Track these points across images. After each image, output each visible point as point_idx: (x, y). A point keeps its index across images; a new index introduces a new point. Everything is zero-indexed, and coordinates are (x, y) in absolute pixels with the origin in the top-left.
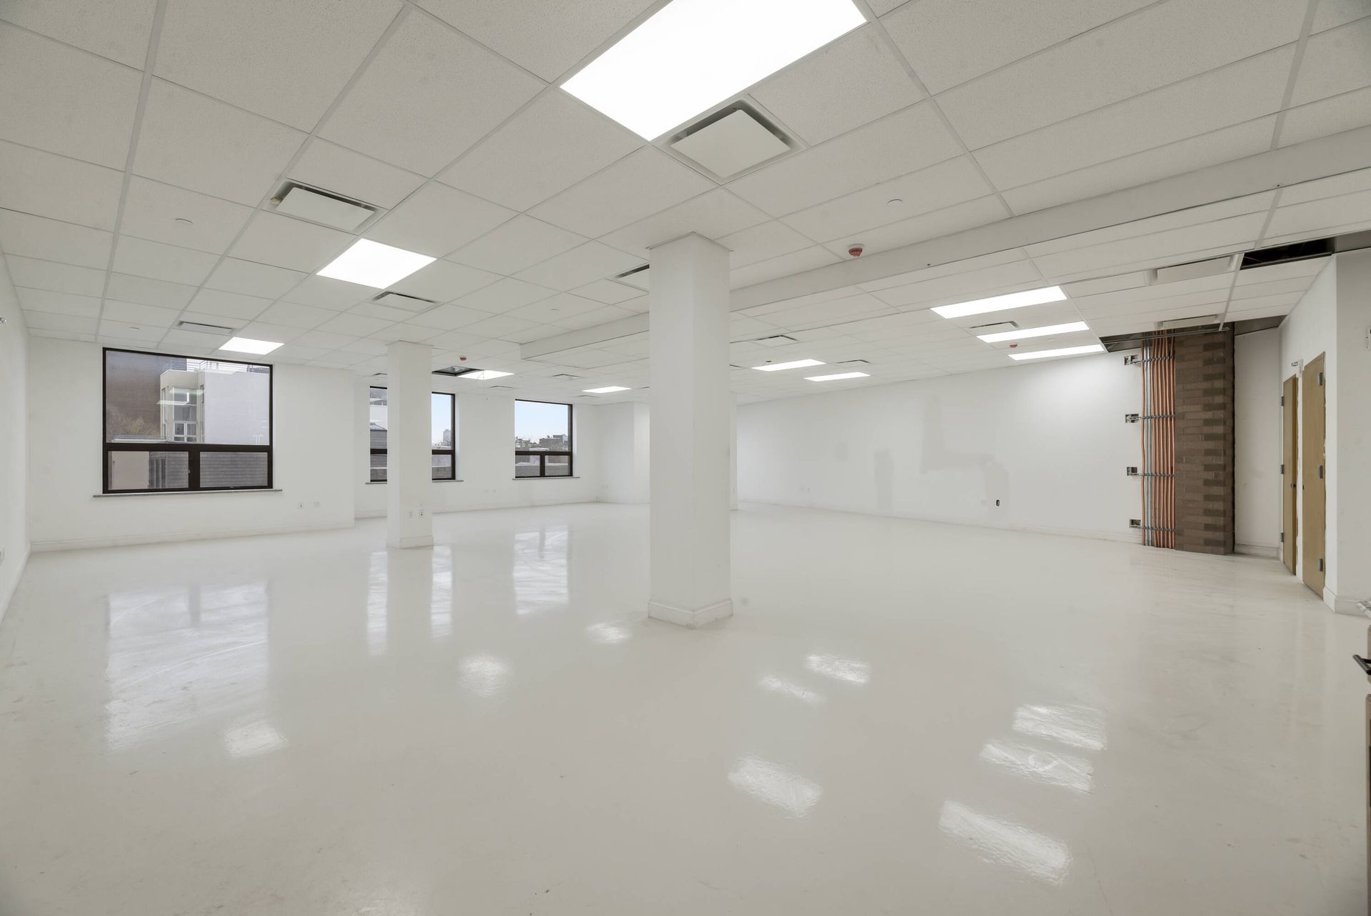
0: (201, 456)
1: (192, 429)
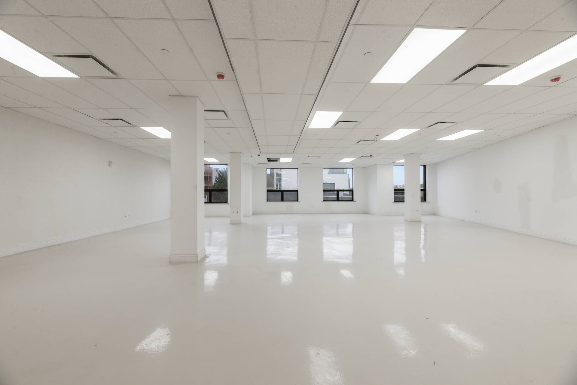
0: (284, 193)
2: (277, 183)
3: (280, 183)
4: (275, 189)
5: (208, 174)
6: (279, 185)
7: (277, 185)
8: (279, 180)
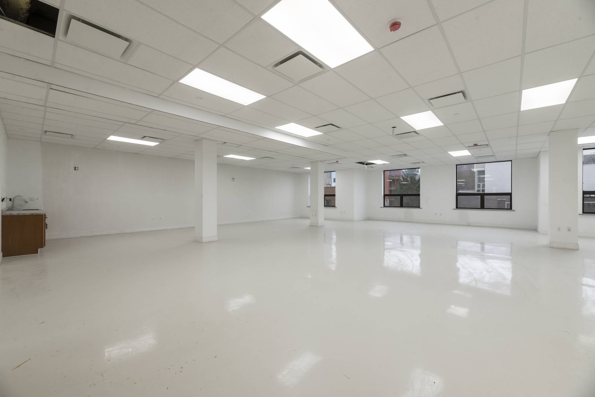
0: (485, 198)
1: (484, 186)
2: (479, 183)
3: (484, 183)
4: (475, 191)
5: (396, 177)
6: (482, 186)
7: (479, 186)
8: (482, 180)
